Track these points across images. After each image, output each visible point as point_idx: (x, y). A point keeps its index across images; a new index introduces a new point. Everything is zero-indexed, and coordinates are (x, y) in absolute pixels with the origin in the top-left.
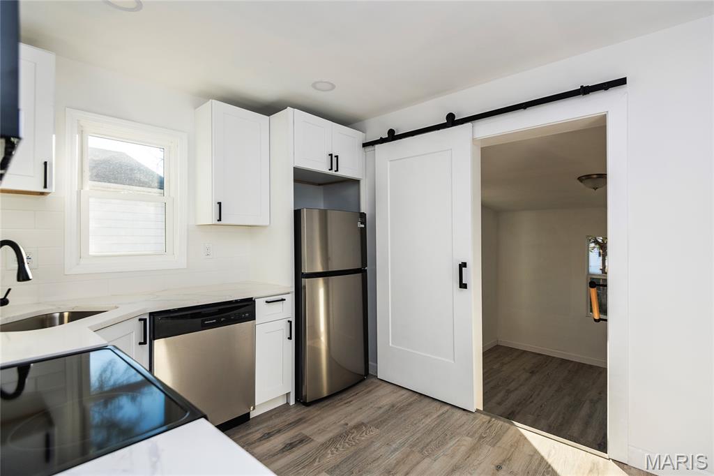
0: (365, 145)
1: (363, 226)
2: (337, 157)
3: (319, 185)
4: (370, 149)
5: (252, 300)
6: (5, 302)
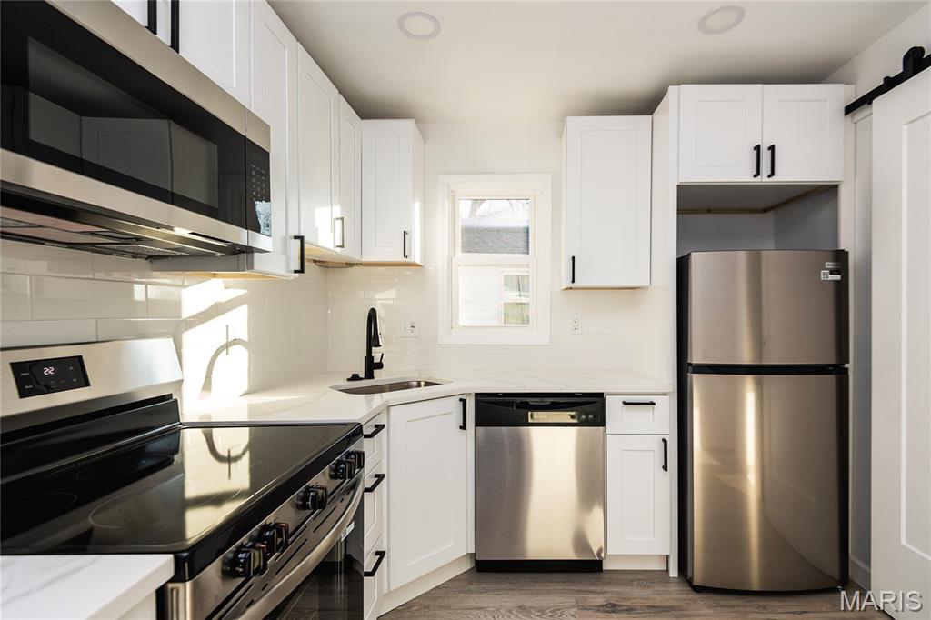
0: (850, 109)
1: (838, 277)
2: (772, 148)
3: (765, 211)
4: (861, 114)
5: (601, 395)
6: (380, 366)
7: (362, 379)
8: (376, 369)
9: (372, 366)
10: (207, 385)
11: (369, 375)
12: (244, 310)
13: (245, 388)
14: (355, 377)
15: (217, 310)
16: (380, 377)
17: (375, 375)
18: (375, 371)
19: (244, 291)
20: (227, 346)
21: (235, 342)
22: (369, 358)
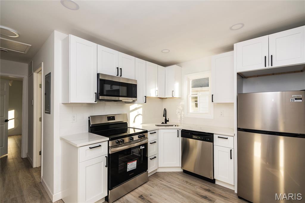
1: (300, 101)
5: (213, 134)
6: (168, 121)
9: (166, 121)
10: (134, 122)
11: (166, 123)
12: (141, 109)
13: (142, 123)
14: (163, 123)
15: (136, 109)
16: (168, 123)
20: (138, 115)
21: (139, 114)
22: (166, 119)
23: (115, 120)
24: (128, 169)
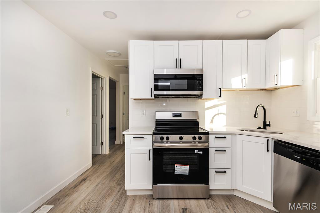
6: (269, 125)
7: (262, 129)
8: (268, 126)
9: (266, 125)
10: (212, 121)
11: (265, 128)
13: (225, 124)
14: (260, 128)
16: (269, 129)
17: (267, 128)
18: (267, 127)
19: (225, 102)
20: (218, 114)
21: (221, 113)
22: (265, 122)
23: (181, 117)
24: (175, 171)
